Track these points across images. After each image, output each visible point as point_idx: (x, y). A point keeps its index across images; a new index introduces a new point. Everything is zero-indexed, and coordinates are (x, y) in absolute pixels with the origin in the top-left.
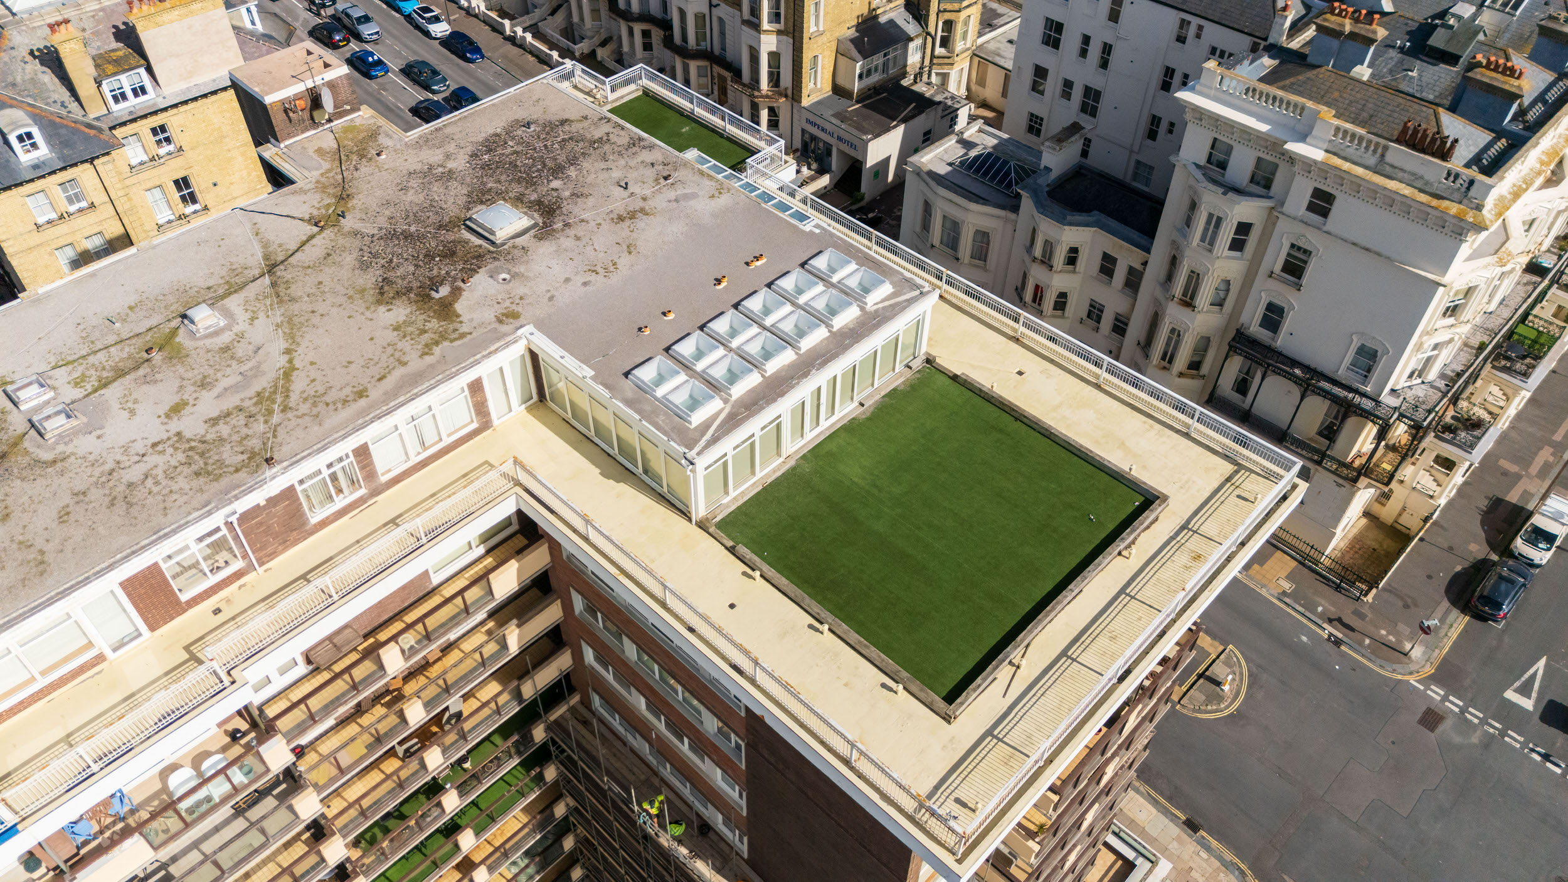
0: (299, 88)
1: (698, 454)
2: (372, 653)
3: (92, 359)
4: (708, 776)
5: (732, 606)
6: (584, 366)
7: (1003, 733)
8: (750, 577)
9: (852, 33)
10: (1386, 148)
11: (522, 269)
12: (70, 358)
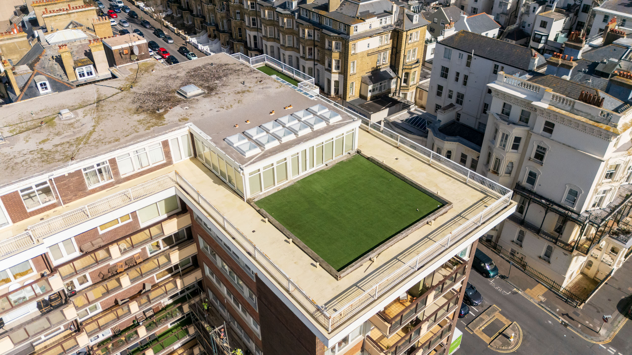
0: (126, 45)
1: (246, 166)
2: (106, 247)
3: (20, 125)
4: (248, 323)
5: (254, 231)
6: (208, 136)
7: (361, 285)
8: (265, 221)
9: (370, 74)
10: (574, 102)
11: (194, 106)
12: (12, 124)
